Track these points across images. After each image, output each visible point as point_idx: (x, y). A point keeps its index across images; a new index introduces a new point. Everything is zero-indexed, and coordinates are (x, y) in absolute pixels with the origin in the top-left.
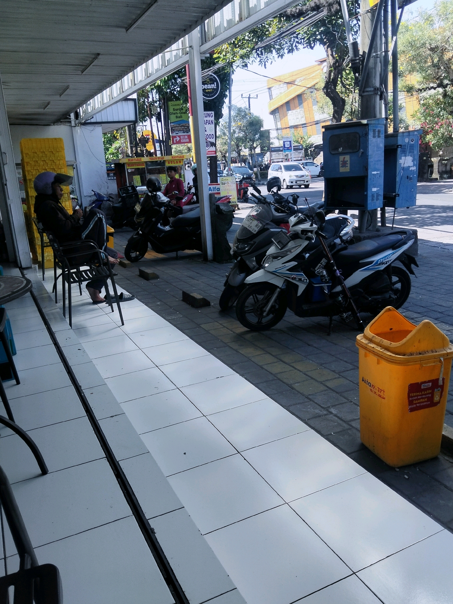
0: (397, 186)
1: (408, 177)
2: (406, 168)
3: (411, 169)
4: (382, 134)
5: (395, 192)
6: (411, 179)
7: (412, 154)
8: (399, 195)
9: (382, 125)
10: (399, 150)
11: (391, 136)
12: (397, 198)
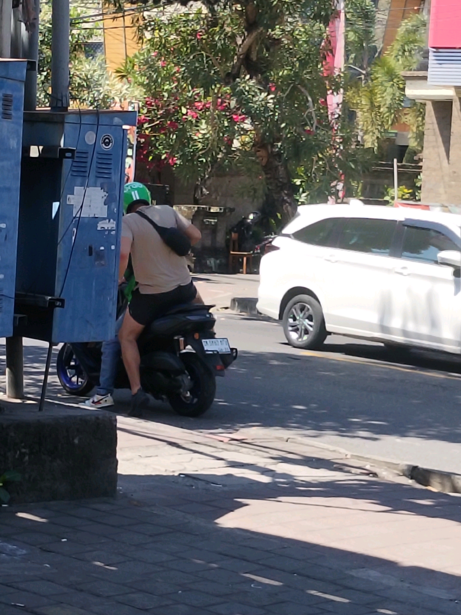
0: (59, 274)
1: (90, 248)
2: (86, 220)
3: (100, 226)
4: (17, 109)
5: (52, 294)
6: (100, 256)
7: (106, 180)
8: (62, 301)
9: (19, 84)
10: (67, 164)
11: (44, 118)
12: (57, 310)
